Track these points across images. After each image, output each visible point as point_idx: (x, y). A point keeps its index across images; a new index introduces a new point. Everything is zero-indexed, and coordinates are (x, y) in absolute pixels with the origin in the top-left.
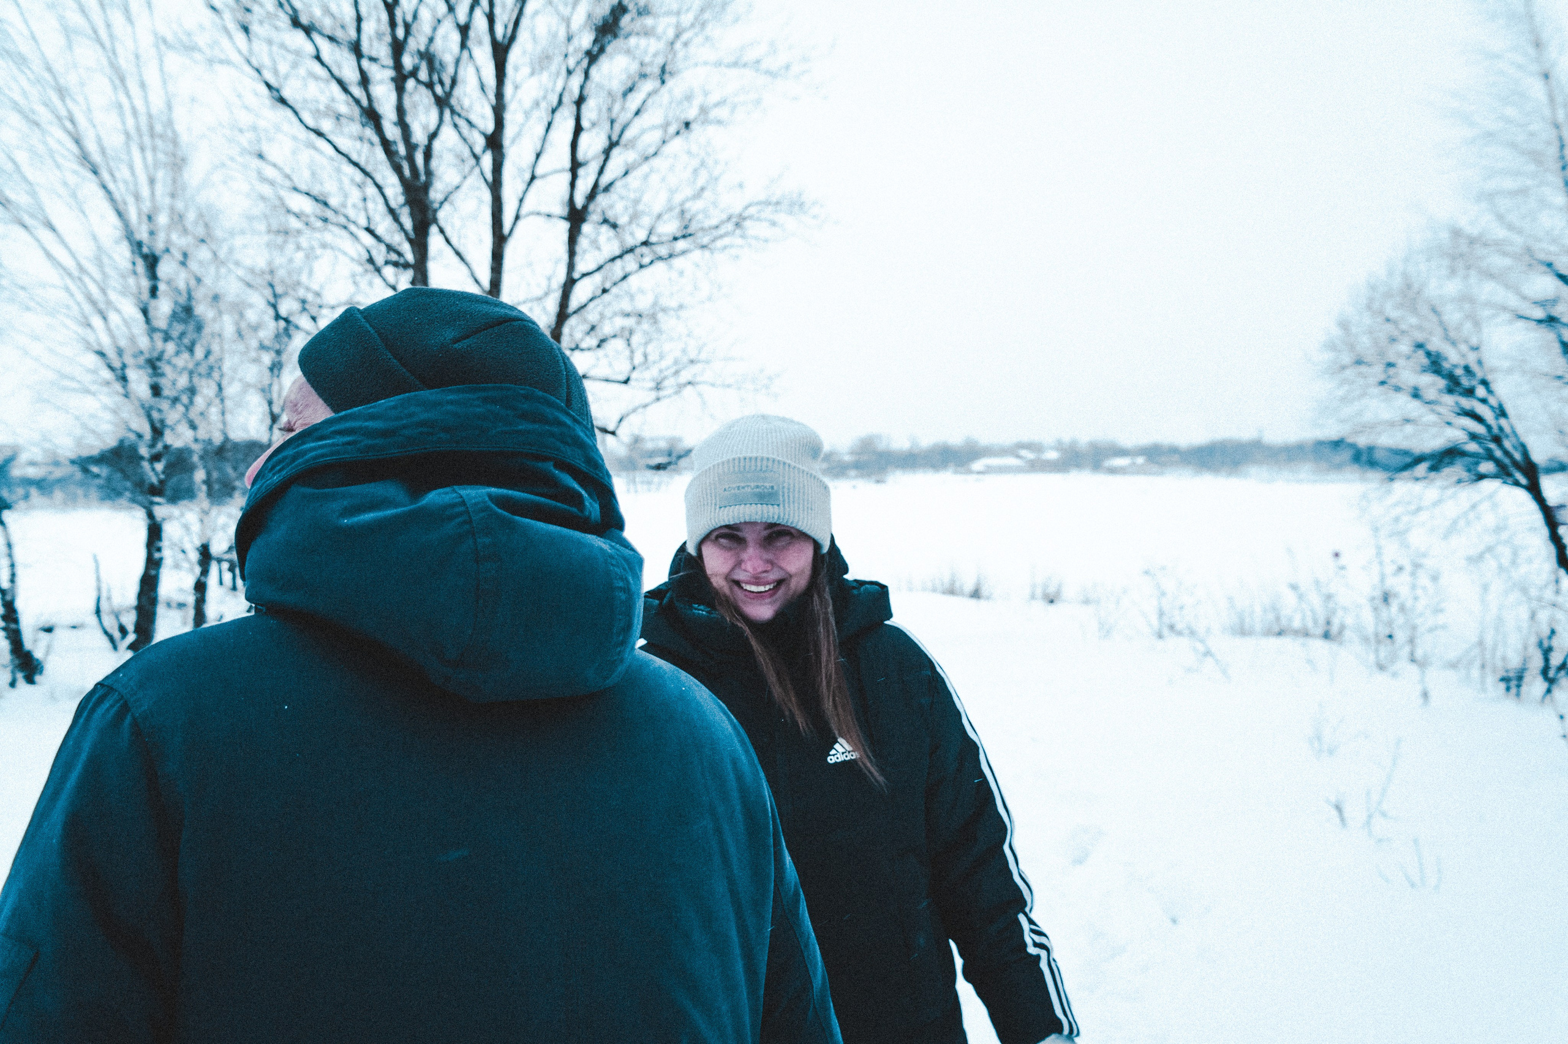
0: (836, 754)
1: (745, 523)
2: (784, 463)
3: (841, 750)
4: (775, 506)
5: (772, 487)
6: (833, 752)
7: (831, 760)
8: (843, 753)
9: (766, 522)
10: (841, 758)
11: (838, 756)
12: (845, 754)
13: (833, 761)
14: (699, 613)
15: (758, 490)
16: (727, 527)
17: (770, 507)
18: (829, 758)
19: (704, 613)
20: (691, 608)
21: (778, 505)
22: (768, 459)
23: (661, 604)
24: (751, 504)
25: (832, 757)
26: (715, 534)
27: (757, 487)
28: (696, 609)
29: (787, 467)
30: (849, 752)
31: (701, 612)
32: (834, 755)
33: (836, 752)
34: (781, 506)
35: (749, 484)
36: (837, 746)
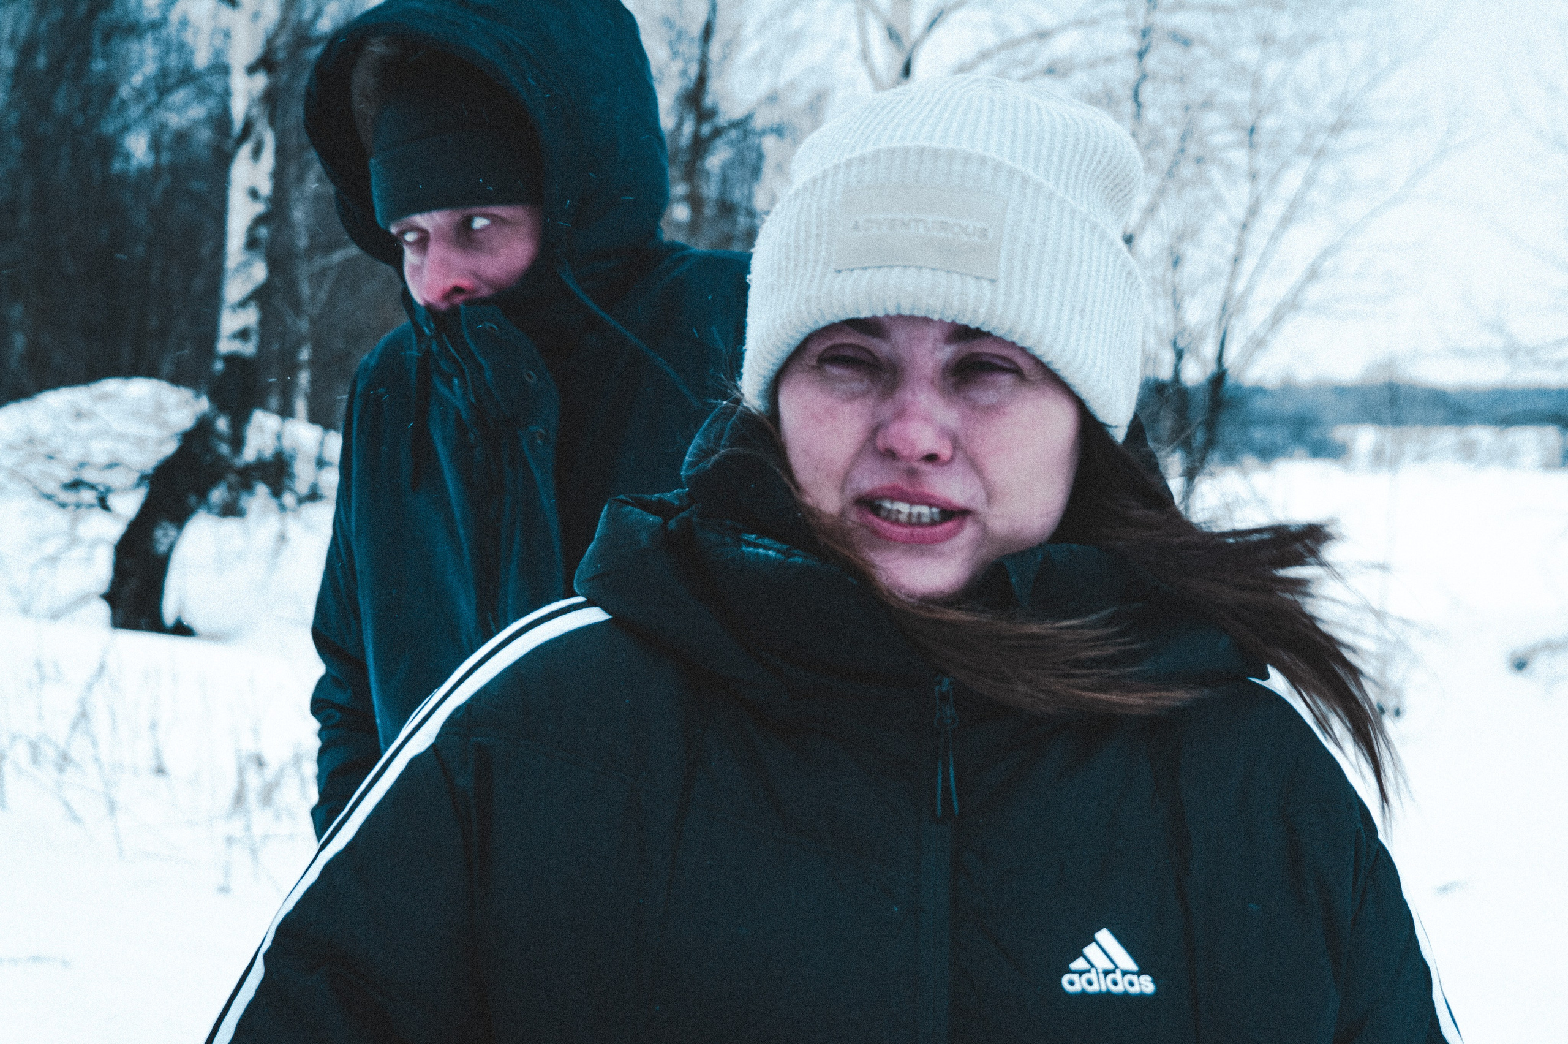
0: (1089, 971)
1: (900, 317)
2: (1025, 180)
3: (1102, 963)
4: (985, 283)
5: (984, 233)
6: (1079, 964)
7: (1073, 983)
8: (1106, 973)
9: (953, 323)
10: (1101, 985)
11: (1093, 976)
12: (1110, 977)
13: (1077, 988)
14: (757, 554)
15: (942, 234)
16: (856, 324)
17: (971, 281)
18: (1065, 979)
19: (771, 553)
20: (740, 542)
21: (993, 281)
22: (983, 161)
23: (664, 525)
24: (920, 268)
25: (1075, 977)
26: (818, 348)
27: (944, 225)
28: (749, 544)
29: (1030, 191)
30: (1124, 973)
31: (761, 551)
32: (1081, 973)
33: (1086, 966)
34: (1002, 283)
35: (921, 216)
36: (1091, 950)
